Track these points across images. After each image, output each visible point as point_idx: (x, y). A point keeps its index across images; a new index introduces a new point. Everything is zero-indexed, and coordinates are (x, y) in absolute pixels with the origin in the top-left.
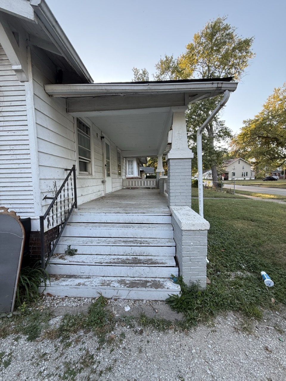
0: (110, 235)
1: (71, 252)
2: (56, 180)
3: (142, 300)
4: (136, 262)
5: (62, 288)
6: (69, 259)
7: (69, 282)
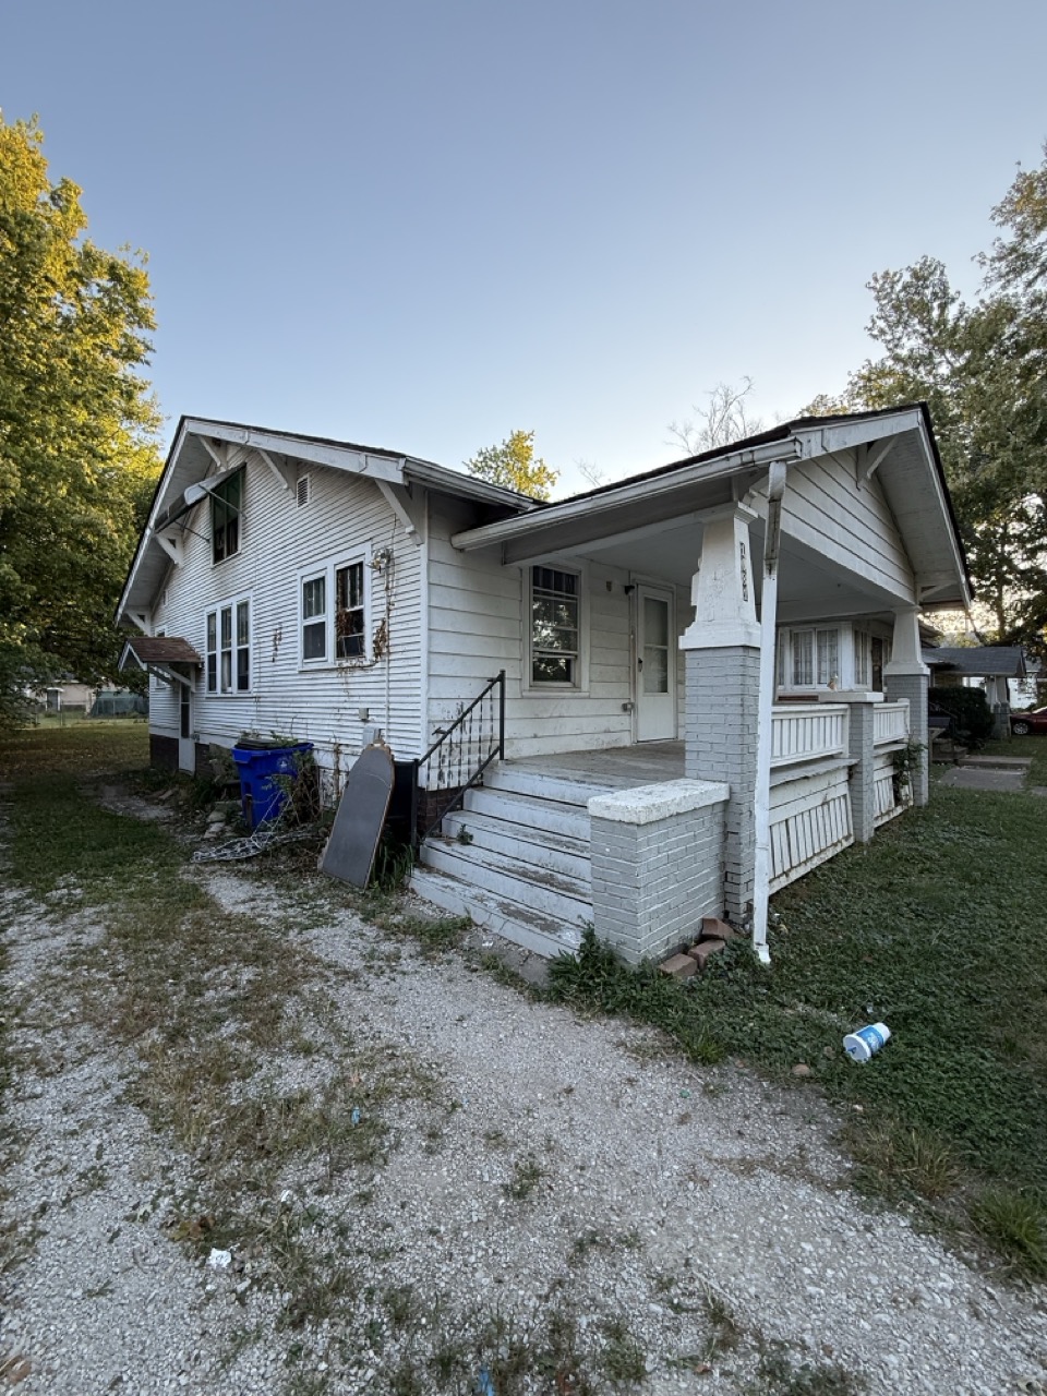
0: (534, 822)
1: (465, 839)
2: (464, 701)
3: (520, 946)
4: (547, 881)
5: (428, 885)
6: (457, 847)
7: (440, 881)
